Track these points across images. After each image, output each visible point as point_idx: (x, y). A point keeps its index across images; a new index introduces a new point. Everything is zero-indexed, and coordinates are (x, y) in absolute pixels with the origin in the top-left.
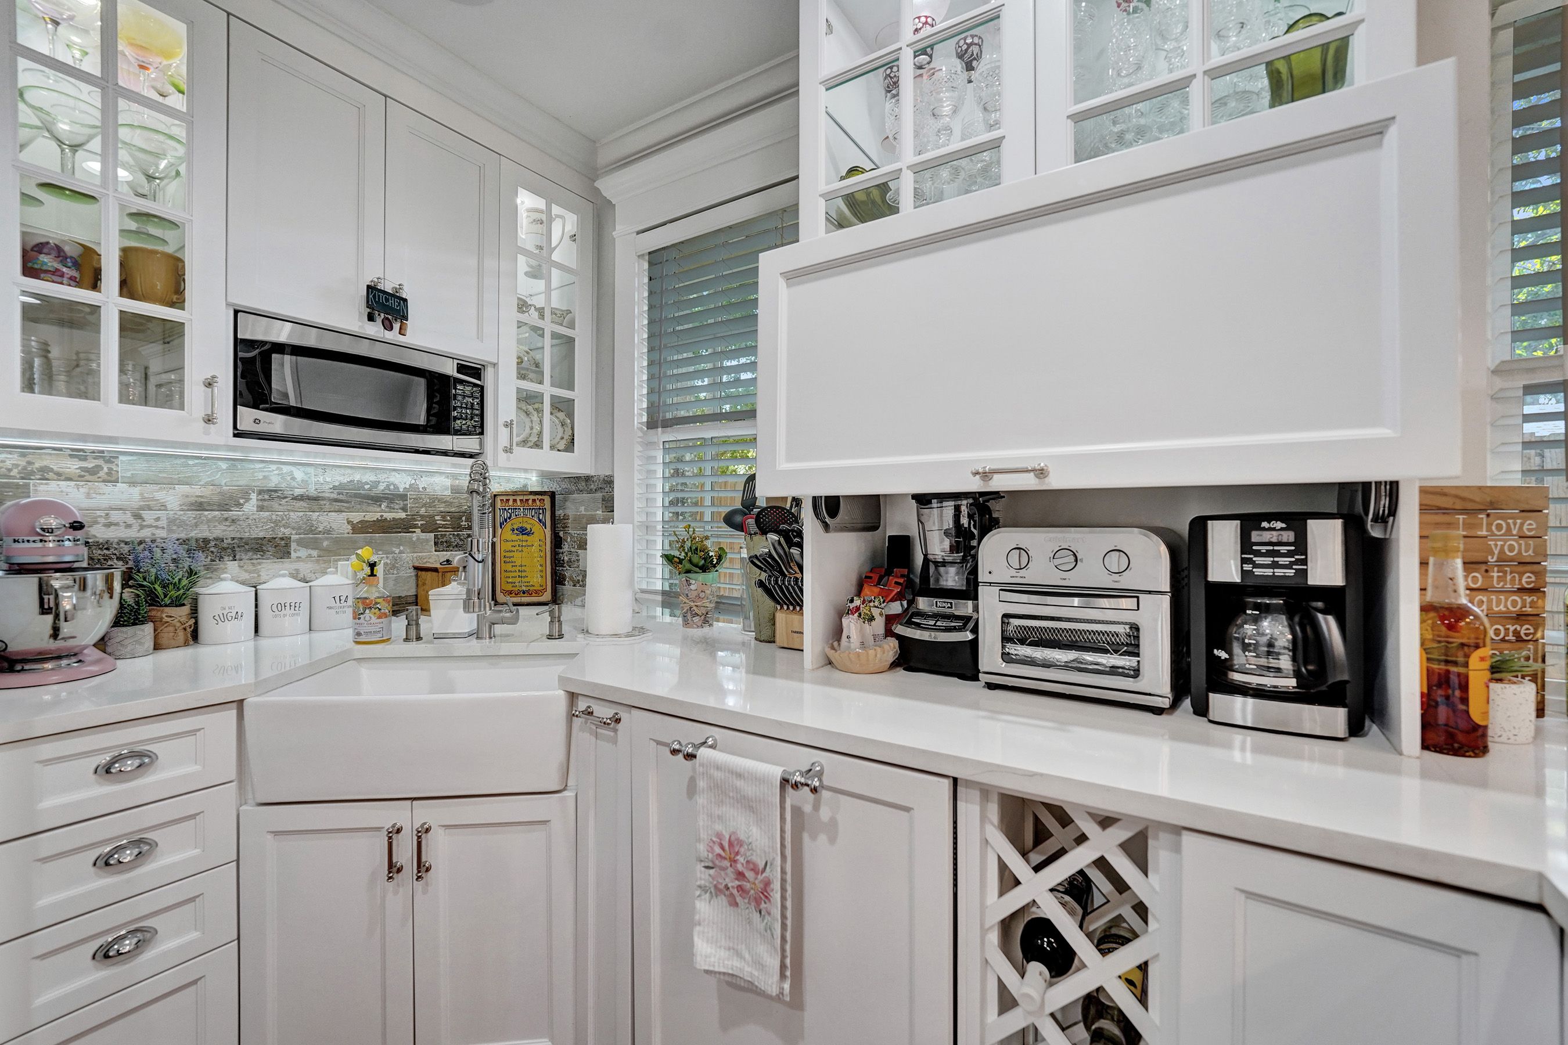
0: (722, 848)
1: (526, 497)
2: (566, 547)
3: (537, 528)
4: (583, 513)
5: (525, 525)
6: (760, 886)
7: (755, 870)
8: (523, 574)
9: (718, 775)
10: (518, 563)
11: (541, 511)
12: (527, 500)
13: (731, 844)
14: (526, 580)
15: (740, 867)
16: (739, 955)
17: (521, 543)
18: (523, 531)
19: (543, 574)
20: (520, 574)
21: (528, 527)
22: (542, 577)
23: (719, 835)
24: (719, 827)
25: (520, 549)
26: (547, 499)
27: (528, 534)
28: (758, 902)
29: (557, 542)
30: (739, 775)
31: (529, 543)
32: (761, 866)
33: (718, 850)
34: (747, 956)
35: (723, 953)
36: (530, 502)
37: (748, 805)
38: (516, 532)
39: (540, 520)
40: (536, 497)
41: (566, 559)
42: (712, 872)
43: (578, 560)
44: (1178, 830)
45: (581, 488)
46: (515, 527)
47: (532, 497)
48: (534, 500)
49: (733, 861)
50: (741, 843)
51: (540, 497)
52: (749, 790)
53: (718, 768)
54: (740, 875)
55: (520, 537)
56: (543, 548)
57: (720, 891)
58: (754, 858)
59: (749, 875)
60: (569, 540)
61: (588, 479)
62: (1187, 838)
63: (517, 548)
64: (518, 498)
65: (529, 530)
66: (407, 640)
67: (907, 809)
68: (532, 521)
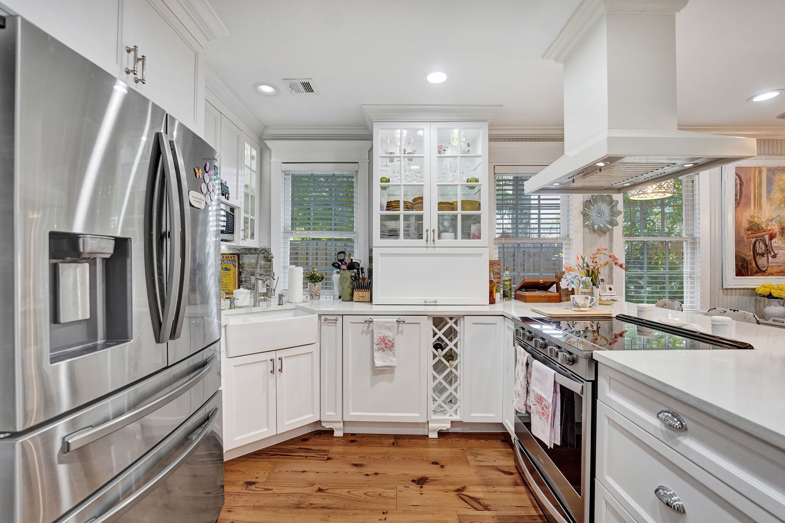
0: (381, 339)
1: (228, 256)
2: (243, 275)
3: (232, 268)
4: (253, 262)
5: (227, 267)
6: (391, 345)
7: (390, 342)
8: (227, 286)
9: (380, 324)
10: (224, 282)
11: (234, 261)
12: (228, 257)
13: (383, 338)
14: (228, 288)
15: (386, 342)
16: (385, 361)
17: (226, 274)
18: (227, 269)
19: (235, 286)
20: (225, 286)
21: (229, 267)
22: (234, 287)
23: (380, 337)
24: (380, 335)
25: (225, 276)
26: (236, 256)
27: (229, 270)
28: (390, 348)
29: (240, 273)
30: (386, 322)
31: (229, 274)
32: (391, 341)
33: (380, 340)
34: (387, 361)
35: (382, 362)
36: (230, 258)
37: (388, 328)
38: (224, 269)
39: (233, 265)
40: (232, 256)
41: (243, 280)
42: (378, 346)
43: (250, 280)
44: (464, 316)
45: (252, 252)
46: (223, 267)
47: (230, 256)
48: (231, 257)
49: (384, 341)
50: (386, 337)
51: (233, 256)
52: (388, 325)
53: (380, 322)
54: (386, 344)
55: (225, 271)
56: (234, 276)
57: (380, 349)
58: (390, 339)
59: (389, 343)
60: (245, 272)
61: (256, 249)
62: (465, 317)
63: (224, 276)
64: (225, 256)
65: (229, 268)
66: (230, 308)
67: (419, 323)
68: (230, 265)
